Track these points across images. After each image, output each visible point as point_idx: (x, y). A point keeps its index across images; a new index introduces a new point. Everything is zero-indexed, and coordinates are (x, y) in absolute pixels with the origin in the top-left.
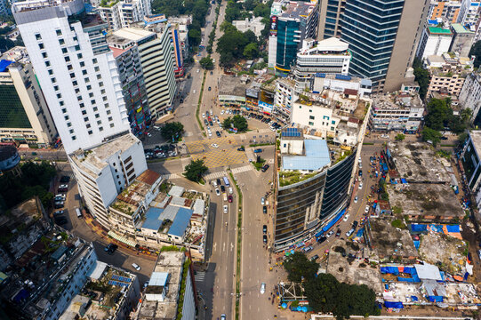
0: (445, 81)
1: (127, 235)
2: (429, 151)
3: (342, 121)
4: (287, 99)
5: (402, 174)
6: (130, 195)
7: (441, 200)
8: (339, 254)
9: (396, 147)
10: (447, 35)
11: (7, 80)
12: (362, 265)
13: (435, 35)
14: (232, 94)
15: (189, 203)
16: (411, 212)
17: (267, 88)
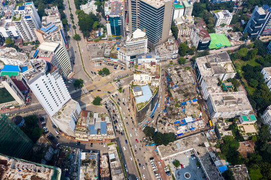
0: (184, 31)
1: (84, 138)
2: (183, 69)
3: (152, 78)
4: (124, 57)
5: (175, 83)
6: (81, 124)
7: (190, 91)
8: (161, 123)
9: (171, 70)
10: (182, 8)
11: (1, 86)
12: (169, 125)
13: (177, 9)
14: (98, 57)
15: (103, 119)
16: (181, 99)
17: (113, 52)
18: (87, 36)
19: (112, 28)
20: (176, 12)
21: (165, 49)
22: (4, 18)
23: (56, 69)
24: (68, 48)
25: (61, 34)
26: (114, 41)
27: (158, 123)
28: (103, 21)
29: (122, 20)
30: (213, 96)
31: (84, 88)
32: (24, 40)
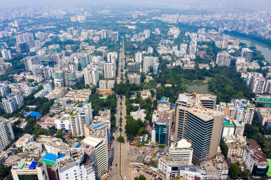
0: (235, 150)
10: (232, 127)
11: (35, 172)
13: (227, 127)
14: (137, 162)
17: (154, 159)
18: (130, 139)
19: (157, 135)
20: (226, 130)
21: (213, 167)
22: (64, 113)
23: (91, 162)
24: (110, 147)
25: (106, 132)
26: (157, 149)
28: (149, 128)
29: (168, 129)
32: (73, 133)
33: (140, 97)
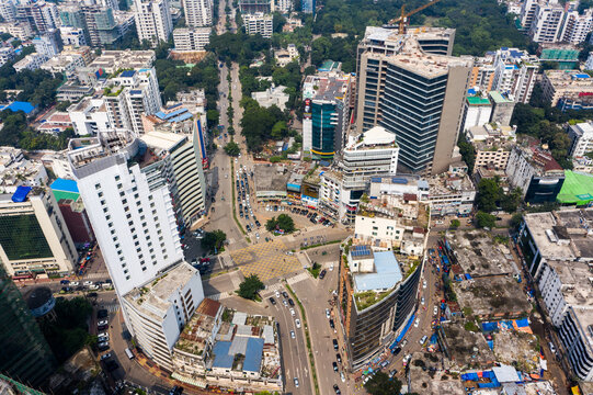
0: (491, 155)
1: (194, 376)
2: (487, 239)
3: (406, 231)
4: (334, 193)
5: (465, 269)
6: (194, 331)
7: (508, 294)
8: (420, 368)
9: (454, 238)
10: (486, 106)
12: (444, 378)
13: (475, 106)
14: (271, 189)
15: (257, 331)
16: (481, 311)
17: (310, 180)
19: (315, 130)
20: (472, 112)
21: (442, 188)
22: (92, 97)
24: (208, 167)
27: (412, 367)
28: (296, 124)
29: (341, 114)
30: (581, 312)
31: (225, 255)
33: (274, 61)
